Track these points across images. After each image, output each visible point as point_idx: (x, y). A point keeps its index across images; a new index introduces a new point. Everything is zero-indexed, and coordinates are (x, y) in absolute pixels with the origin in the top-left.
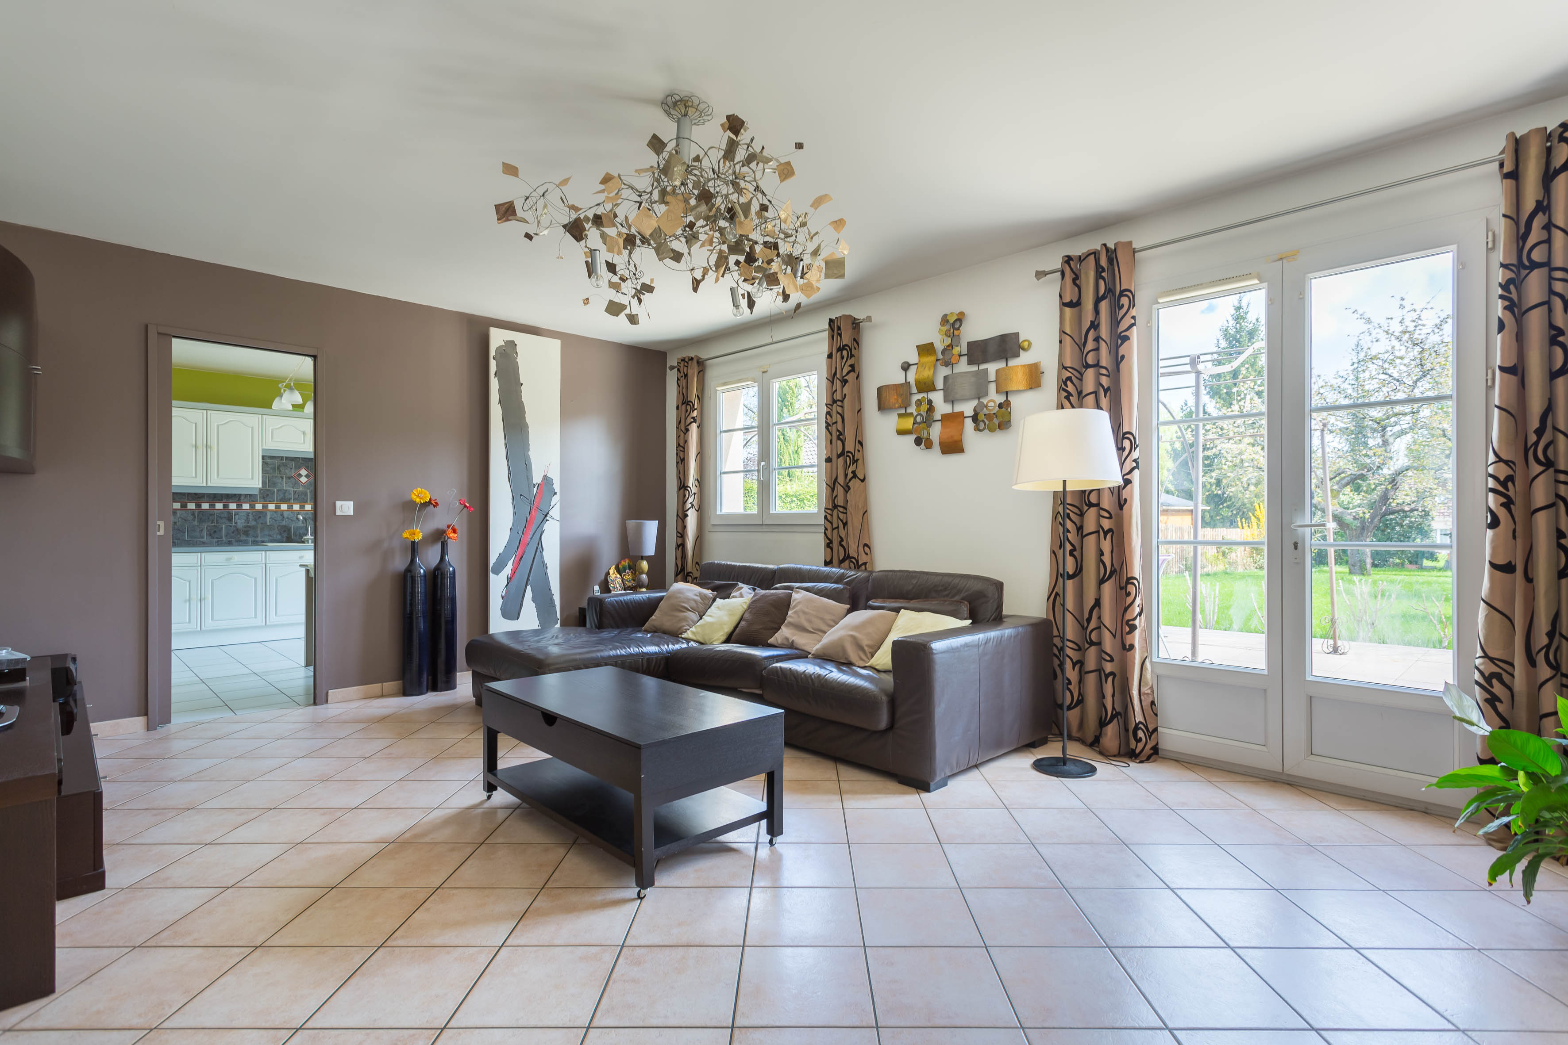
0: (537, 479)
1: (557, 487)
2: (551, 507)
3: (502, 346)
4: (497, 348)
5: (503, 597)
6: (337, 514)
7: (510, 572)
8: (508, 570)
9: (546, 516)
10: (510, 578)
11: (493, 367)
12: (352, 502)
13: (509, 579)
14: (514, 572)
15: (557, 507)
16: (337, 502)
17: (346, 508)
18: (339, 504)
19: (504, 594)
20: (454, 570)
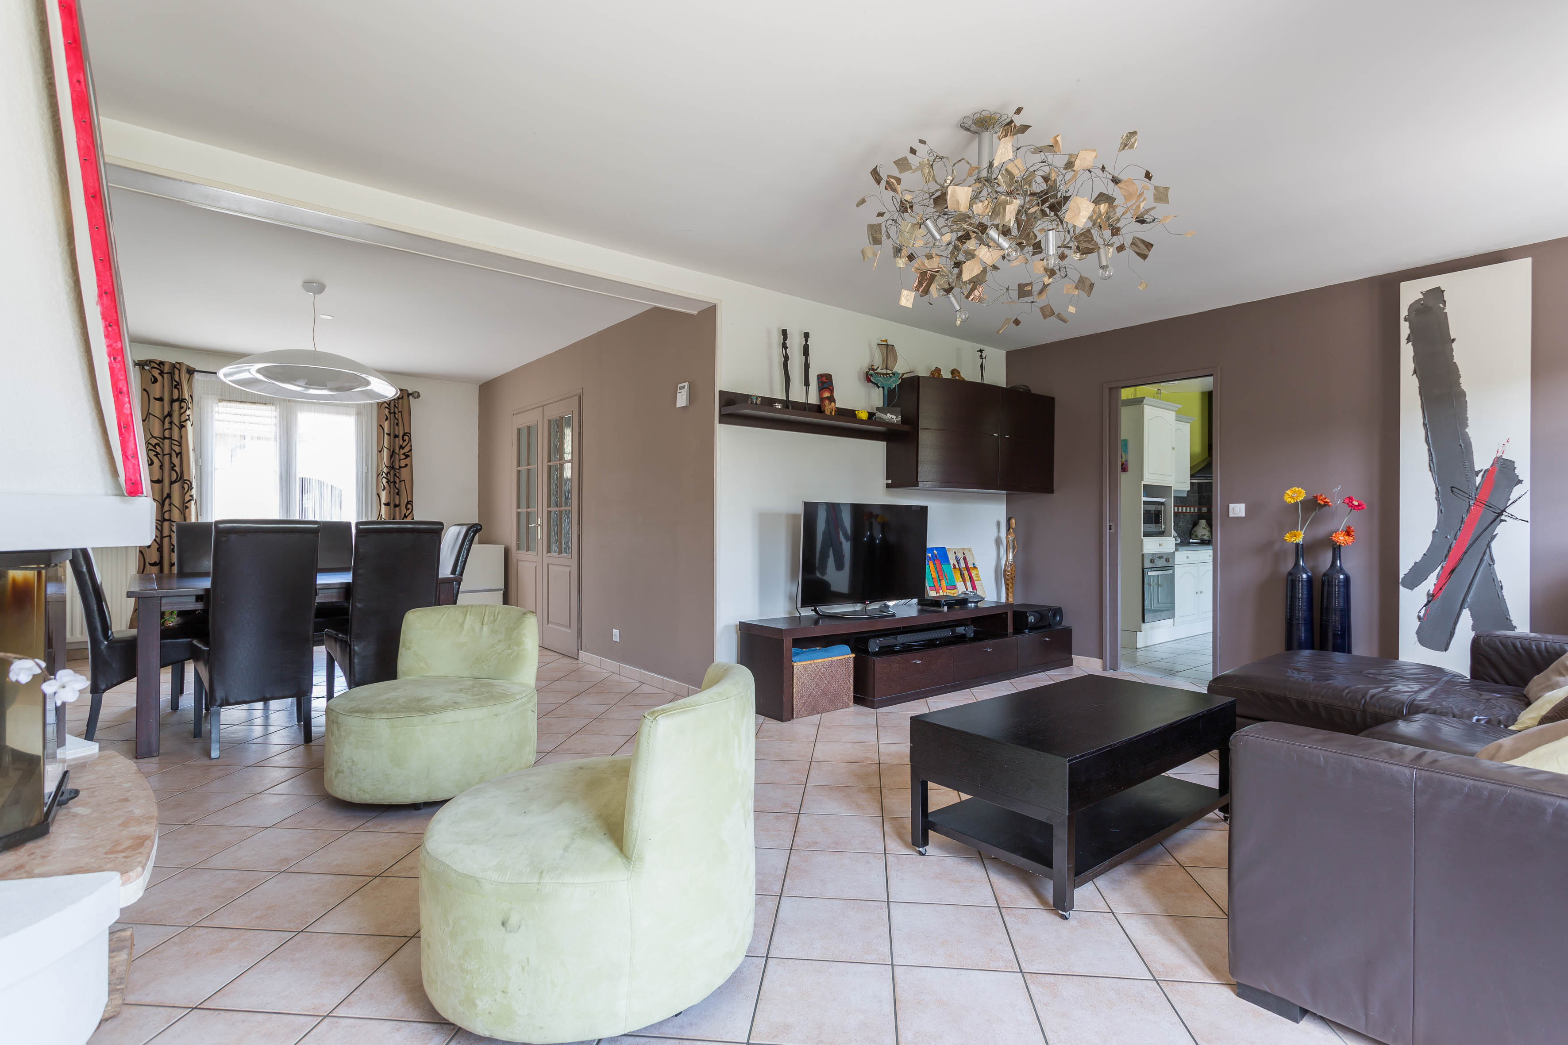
0: (1482, 461)
1: (1523, 470)
2: (1510, 502)
3: (1420, 300)
4: (1410, 306)
5: (1419, 618)
6: (1230, 516)
7: (1432, 588)
8: (1430, 583)
9: (1501, 514)
10: (1433, 595)
11: (1405, 329)
12: (1244, 504)
13: (1431, 597)
14: (1439, 588)
15: (1526, 501)
16: (1230, 505)
17: (1238, 510)
18: (1231, 506)
19: (1422, 615)
20: (1347, 579)
